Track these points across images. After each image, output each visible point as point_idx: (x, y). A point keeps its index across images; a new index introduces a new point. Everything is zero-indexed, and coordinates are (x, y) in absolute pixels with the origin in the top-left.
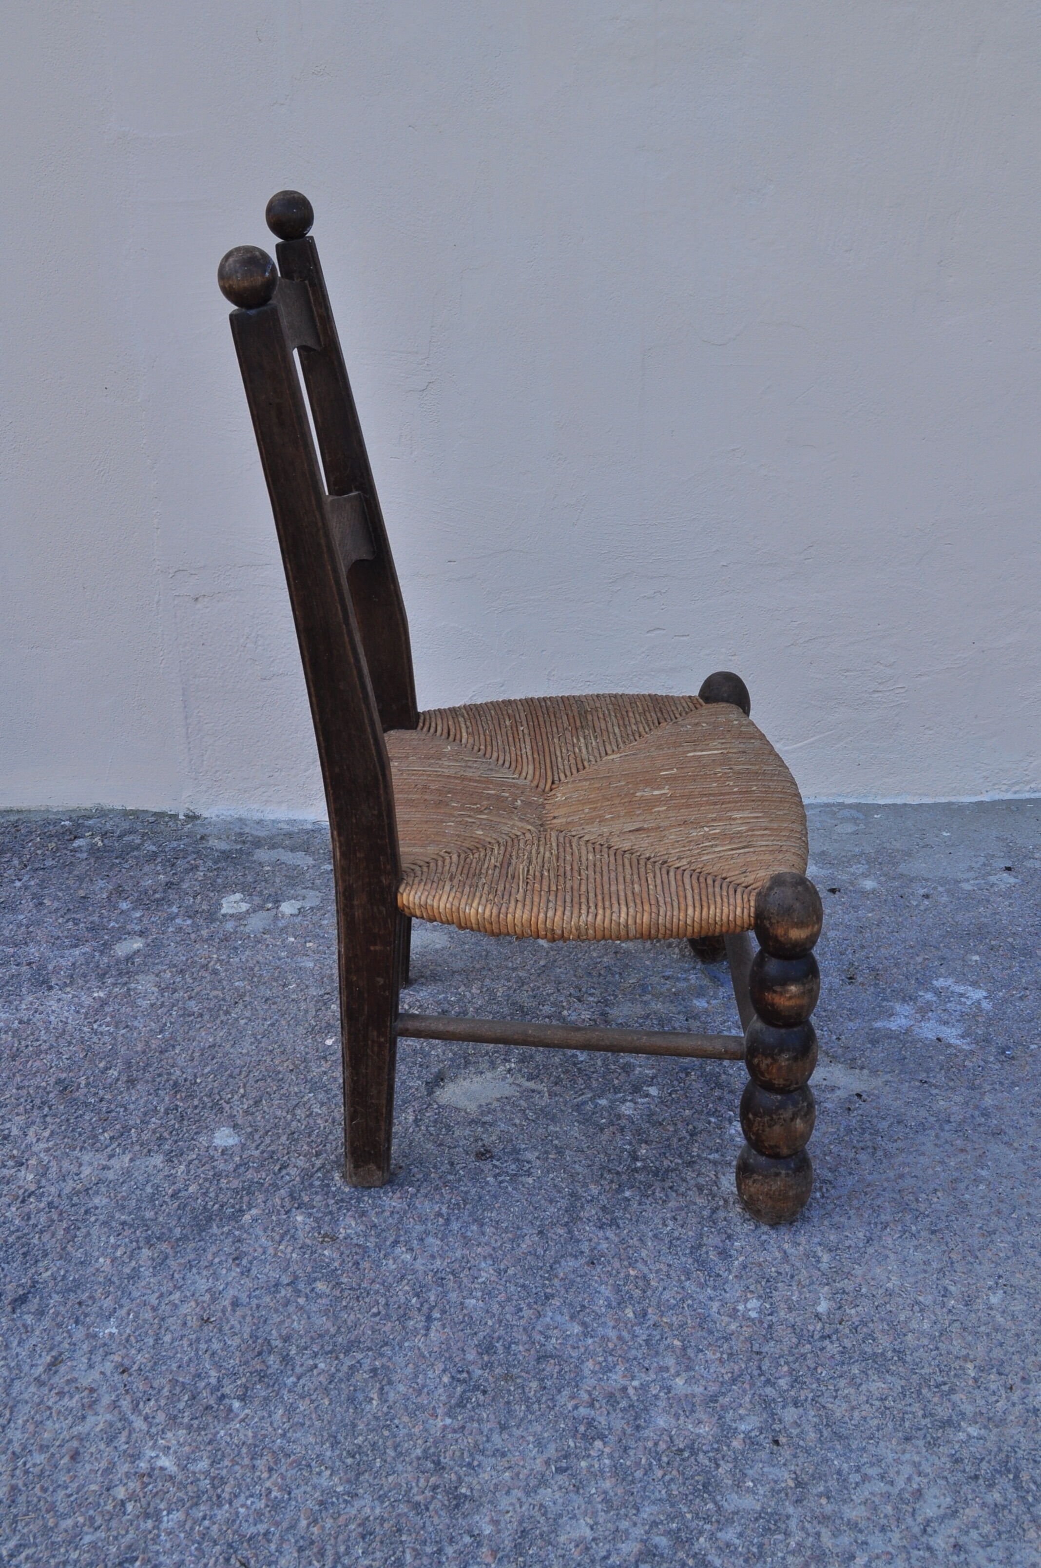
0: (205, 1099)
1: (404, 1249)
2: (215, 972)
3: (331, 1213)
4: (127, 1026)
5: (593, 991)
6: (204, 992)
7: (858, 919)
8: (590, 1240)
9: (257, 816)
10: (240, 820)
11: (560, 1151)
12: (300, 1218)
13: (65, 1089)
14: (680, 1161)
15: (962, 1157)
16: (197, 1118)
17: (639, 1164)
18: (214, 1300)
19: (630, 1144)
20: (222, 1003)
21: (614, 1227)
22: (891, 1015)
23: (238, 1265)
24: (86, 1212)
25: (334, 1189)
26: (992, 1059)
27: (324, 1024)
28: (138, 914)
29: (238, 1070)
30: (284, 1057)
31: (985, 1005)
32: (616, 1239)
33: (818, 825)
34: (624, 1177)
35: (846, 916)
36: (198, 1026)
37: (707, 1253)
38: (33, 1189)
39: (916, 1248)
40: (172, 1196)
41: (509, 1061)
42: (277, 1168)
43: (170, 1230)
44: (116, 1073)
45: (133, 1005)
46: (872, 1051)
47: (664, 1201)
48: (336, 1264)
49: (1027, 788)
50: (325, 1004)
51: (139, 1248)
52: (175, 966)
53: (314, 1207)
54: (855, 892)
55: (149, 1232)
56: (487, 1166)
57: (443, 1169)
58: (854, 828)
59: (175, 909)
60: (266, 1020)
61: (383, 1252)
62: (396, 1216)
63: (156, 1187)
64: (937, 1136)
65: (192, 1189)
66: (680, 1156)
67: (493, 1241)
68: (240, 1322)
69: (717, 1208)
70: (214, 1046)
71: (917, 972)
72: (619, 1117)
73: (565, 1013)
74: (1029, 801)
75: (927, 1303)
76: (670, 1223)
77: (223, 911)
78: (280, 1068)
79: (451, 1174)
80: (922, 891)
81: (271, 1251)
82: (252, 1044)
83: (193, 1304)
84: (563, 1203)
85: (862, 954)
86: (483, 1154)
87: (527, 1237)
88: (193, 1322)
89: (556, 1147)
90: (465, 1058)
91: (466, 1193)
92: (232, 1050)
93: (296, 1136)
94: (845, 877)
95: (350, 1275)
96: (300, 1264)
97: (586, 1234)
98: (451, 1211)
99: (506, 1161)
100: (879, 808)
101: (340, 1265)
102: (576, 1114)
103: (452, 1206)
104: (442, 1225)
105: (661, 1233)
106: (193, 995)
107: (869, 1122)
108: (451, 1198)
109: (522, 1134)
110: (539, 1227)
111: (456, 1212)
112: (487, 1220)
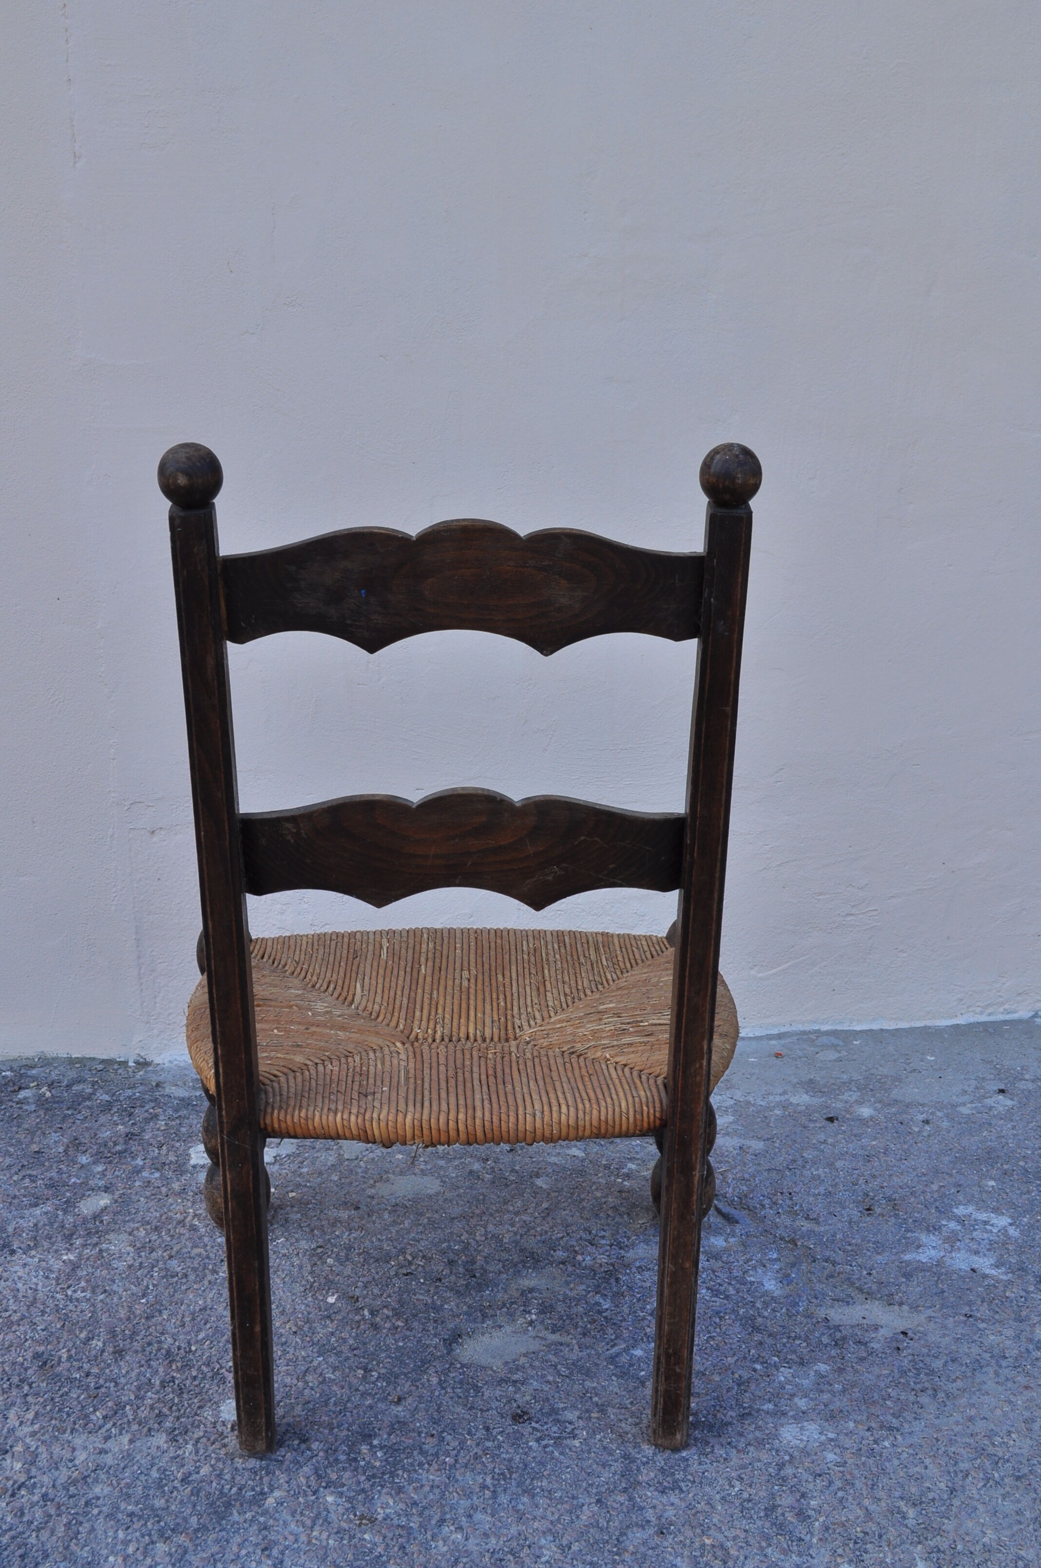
0: (204, 1368)
1: (452, 1528)
2: (193, 1228)
3: (363, 1491)
4: (105, 1291)
5: (603, 1233)
6: (185, 1250)
7: (863, 1148)
8: (654, 1507)
11: (602, 1411)
12: (330, 1499)
13: (45, 1363)
15: (1028, 1394)
16: (197, 1390)
20: (207, 1261)
21: (677, 1492)
22: (919, 1247)
23: (268, 1556)
24: (87, 1504)
25: (362, 1463)
26: (1032, 1288)
27: (322, 1281)
28: (100, 1168)
31: (1012, 1231)
32: (683, 1505)
33: (800, 1053)
35: (850, 1145)
36: (184, 1288)
37: (783, 1515)
38: (23, 1480)
39: (1004, 1497)
40: (182, 1480)
41: (530, 1313)
42: (295, 1443)
43: (185, 1520)
44: (100, 1344)
45: (108, 1266)
46: (907, 1286)
47: (725, 1459)
48: (380, 1550)
49: (1001, 1010)
50: (320, 1258)
51: (153, 1542)
52: (148, 1223)
53: (343, 1485)
54: (853, 1120)
55: (162, 1524)
56: (526, 1429)
57: (479, 1435)
58: (837, 1055)
59: (139, 1162)
61: (429, 1533)
62: (437, 1491)
63: (163, 1471)
64: (997, 1374)
65: (205, 1470)
67: (549, 1513)
69: (784, 1464)
70: (205, 1309)
71: (936, 1200)
73: (579, 1258)
74: (1005, 1022)
75: (1030, 1557)
76: (737, 1483)
77: (193, 1162)
78: (282, 1331)
79: (488, 1440)
80: (921, 1117)
81: (303, 1538)
84: (617, 1466)
85: (875, 1184)
86: (520, 1417)
87: (585, 1508)
89: (597, 1405)
90: (481, 1311)
91: (510, 1460)
93: (311, 1406)
94: (839, 1105)
95: (398, 1561)
96: (340, 1552)
97: (649, 1500)
98: (496, 1482)
99: (546, 1423)
100: (856, 1034)
101: (385, 1550)
102: (612, 1367)
103: (496, 1476)
104: (490, 1499)
105: (729, 1495)
106: (173, 1253)
107: (922, 1361)
108: (495, 1468)
109: (558, 1392)
110: (596, 1495)
111: (503, 1482)
112: (538, 1490)
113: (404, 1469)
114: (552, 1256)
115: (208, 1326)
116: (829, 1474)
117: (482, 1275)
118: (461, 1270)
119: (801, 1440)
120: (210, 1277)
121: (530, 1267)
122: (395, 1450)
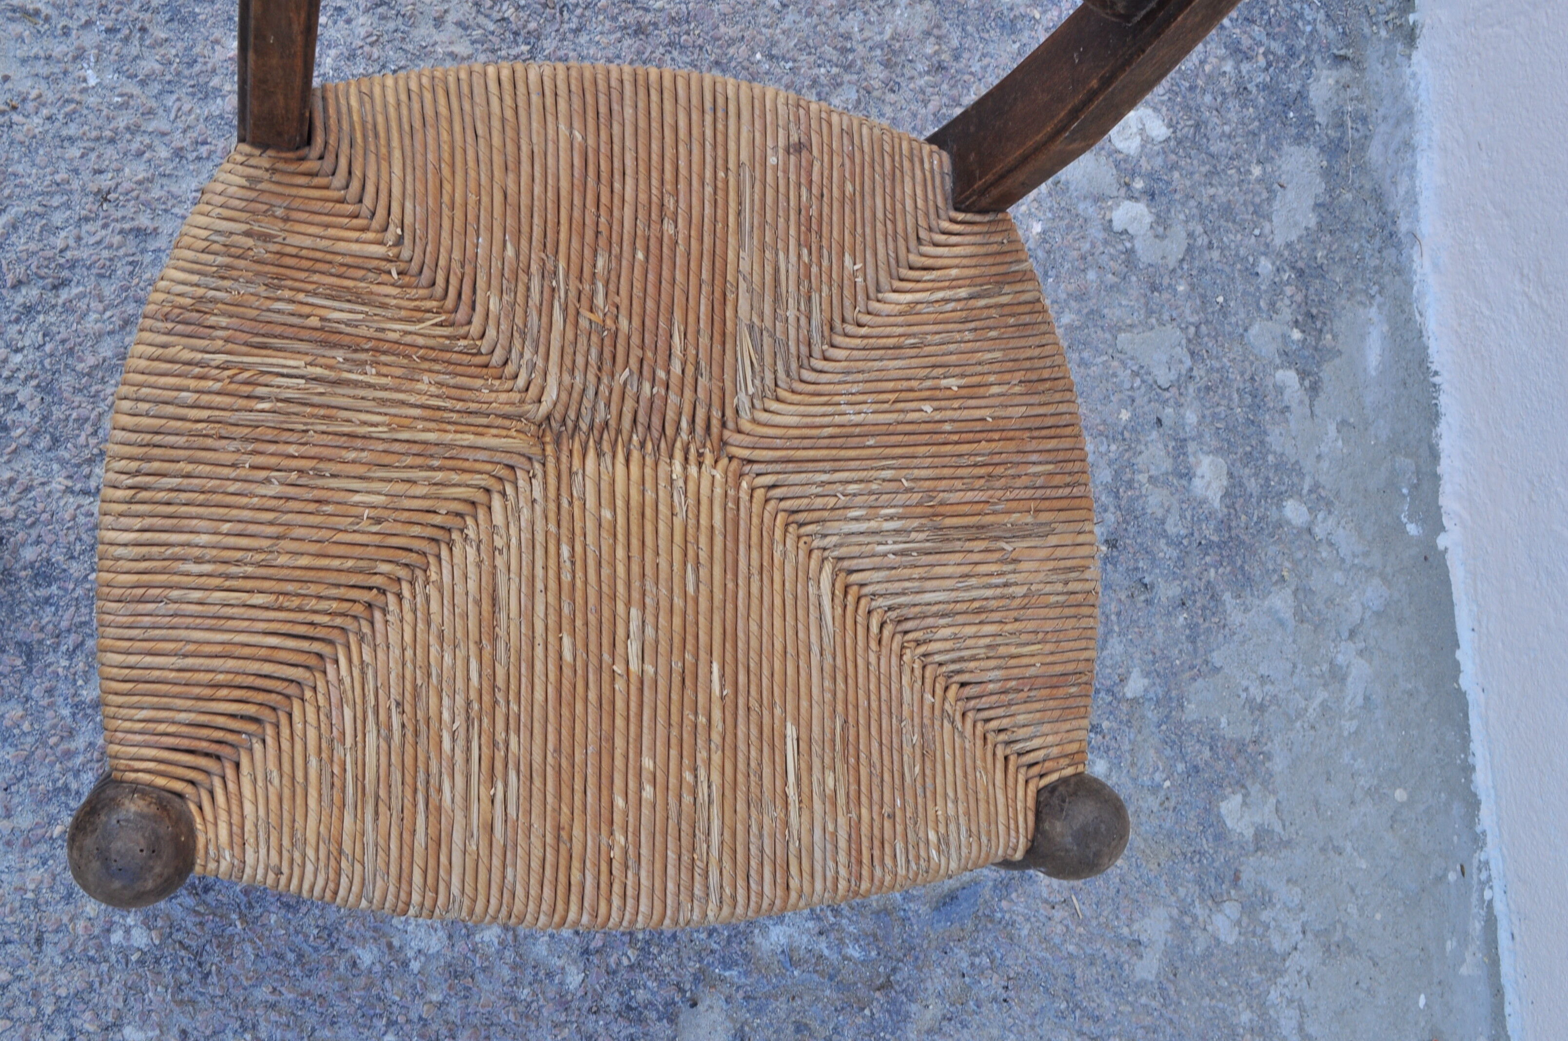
9: (1421, 139)
10: (1409, 114)
18: (149, 203)
68: (99, 243)
83: (142, 175)
88: (105, 181)
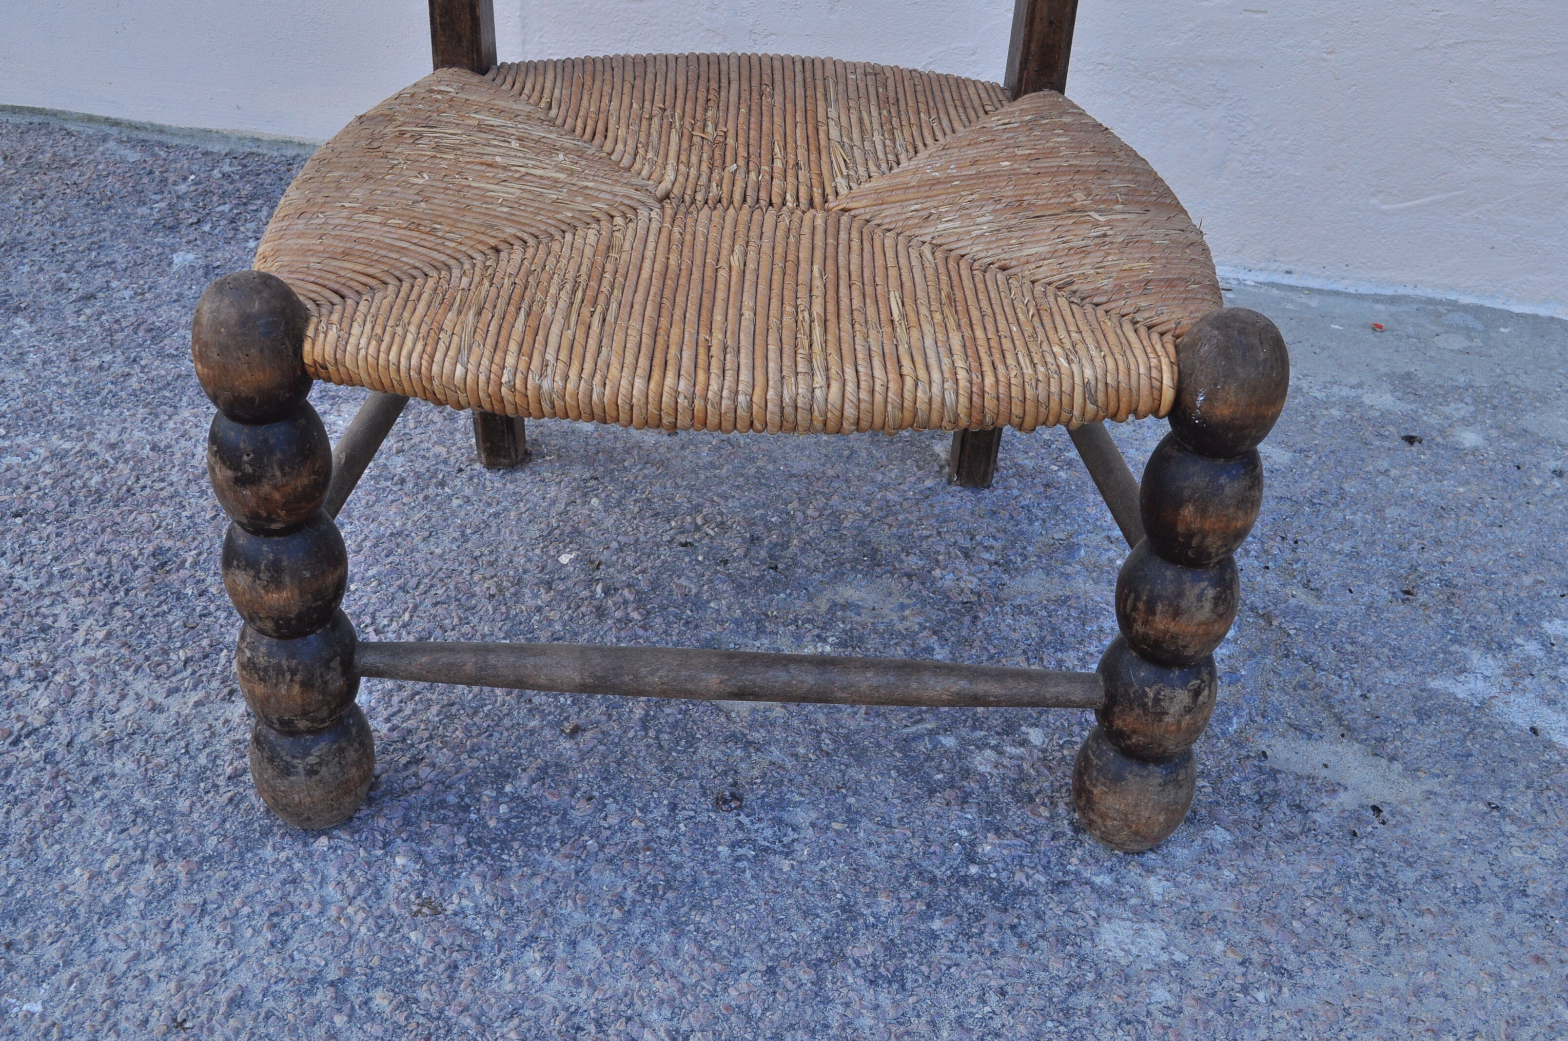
1: (538, 956)
3: (452, 860)
5: (991, 542)
6: (425, 445)
7: (1441, 495)
8: (847, 1005)
11: (852, 822)
12: (401, 860)
13: (163, 565)
14: (1043, 879)
15: (1537, 971)
17: (974, 870)
18: (208, 986)
19: (970, 829)
20: (441, 466)
21: (895, 986)
22: (1462, 671)
23: (274, 927)
24: (95, 780)
25: (473, 816)
27: (568, 529)
29: (415, 581)
30: (490, 572)
32: (892, 1014)
33: (1411, 330)
34: (942, 891)
35: (1422, 486)
36: (391, 497)
38: (37, 724)
40: (229, 778)
41: (825, 641)
42: (404, 760)
43: (201, 839)
46: (1416, 731)
47: (995, 953)
48: (421, 961)
50: (585, 495)
51: (142, 861)
53: (430, 844)
54: (1445, 447)
55: (169, 837)
56: (726, 822)
57: (656, 814)
58: (1465, 343)
60: (489, 505)
61: (502, 955)
62: (551, 887)
63: (214, 758)
64: (1499, 921)
66: (1046, 868)
67: (686, 972)
69: (1080, 987)
70: (399, 534)
71: (1520, 601)
72: (966, 773)
73: (937, 573)
76: (993, 998)
78: (477, 589)
79: (665, 825)
80: (1553, 464)
81: (333, 912)
82: (455, 539)
83: (172, 986)
84: (826, 920)
85: (1434, 555)
86: (726, 802)
87: (745, 976)
89: (849, 809)
90: (758, 622)
91: (678, 867)
92: (421, 546)
93: (454, 710)
94: (1434, 420)
95: (433, 988)
96: (365, 949)
97: (844, 991)
98: (639, 898)
99: (760, 820)
100: (1508, 317)
101: (426, 965)
102: (898, 755)
103: (644, 887)
104: (617, 921)
105: (972, 1014)
106: (406, 447)
107: (1384, 865)
108: (648, 874)
109: (803, 775)
110: (771, 959)
111: (648, 901)
112: (692, 928)
113: (524, 843)
114: (902, 561)
115: (391, 559)
116: (1143, 1023)
117: (788, 568)
118: (763, 554)
119: (1128, 952)
120: (431, 491)
121: (860, 572)
122: (529, 808)
